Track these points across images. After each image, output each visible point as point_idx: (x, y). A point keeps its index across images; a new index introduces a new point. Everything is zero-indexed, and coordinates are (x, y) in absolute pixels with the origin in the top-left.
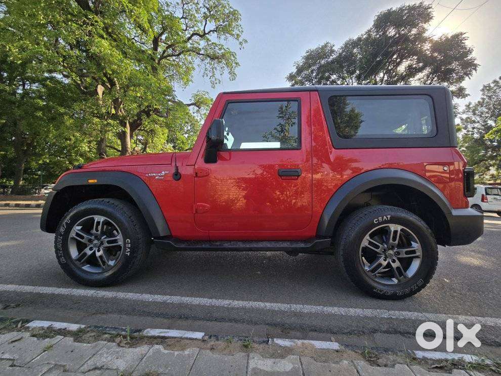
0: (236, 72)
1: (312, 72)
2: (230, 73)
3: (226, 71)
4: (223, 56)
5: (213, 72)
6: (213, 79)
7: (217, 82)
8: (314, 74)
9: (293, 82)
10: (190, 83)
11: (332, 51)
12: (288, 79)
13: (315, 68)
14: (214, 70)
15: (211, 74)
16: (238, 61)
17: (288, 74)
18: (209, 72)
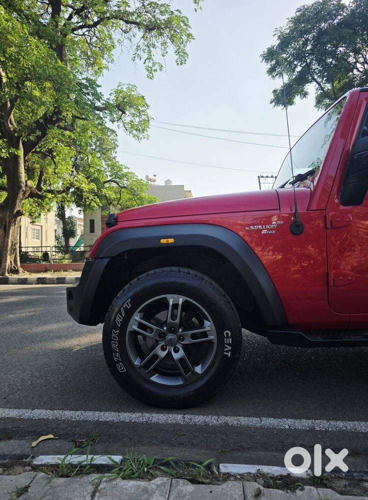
0: (187, 50)
1: (305, 44)
2: (177, 52)
3: (171, 48)
4: (168, 24)
5: (150, 52)
6: (151, 65)
7: (157, 67)
8: (309, 48)
9: (274, 62)
10: (104, 71)
11: (342, 7)
12: (264, 57)
13: (310, 36)
14: (152, 49)
15: (145, 56)
16: (190, 31)
17: (264, 50)
18: (142, 52)
